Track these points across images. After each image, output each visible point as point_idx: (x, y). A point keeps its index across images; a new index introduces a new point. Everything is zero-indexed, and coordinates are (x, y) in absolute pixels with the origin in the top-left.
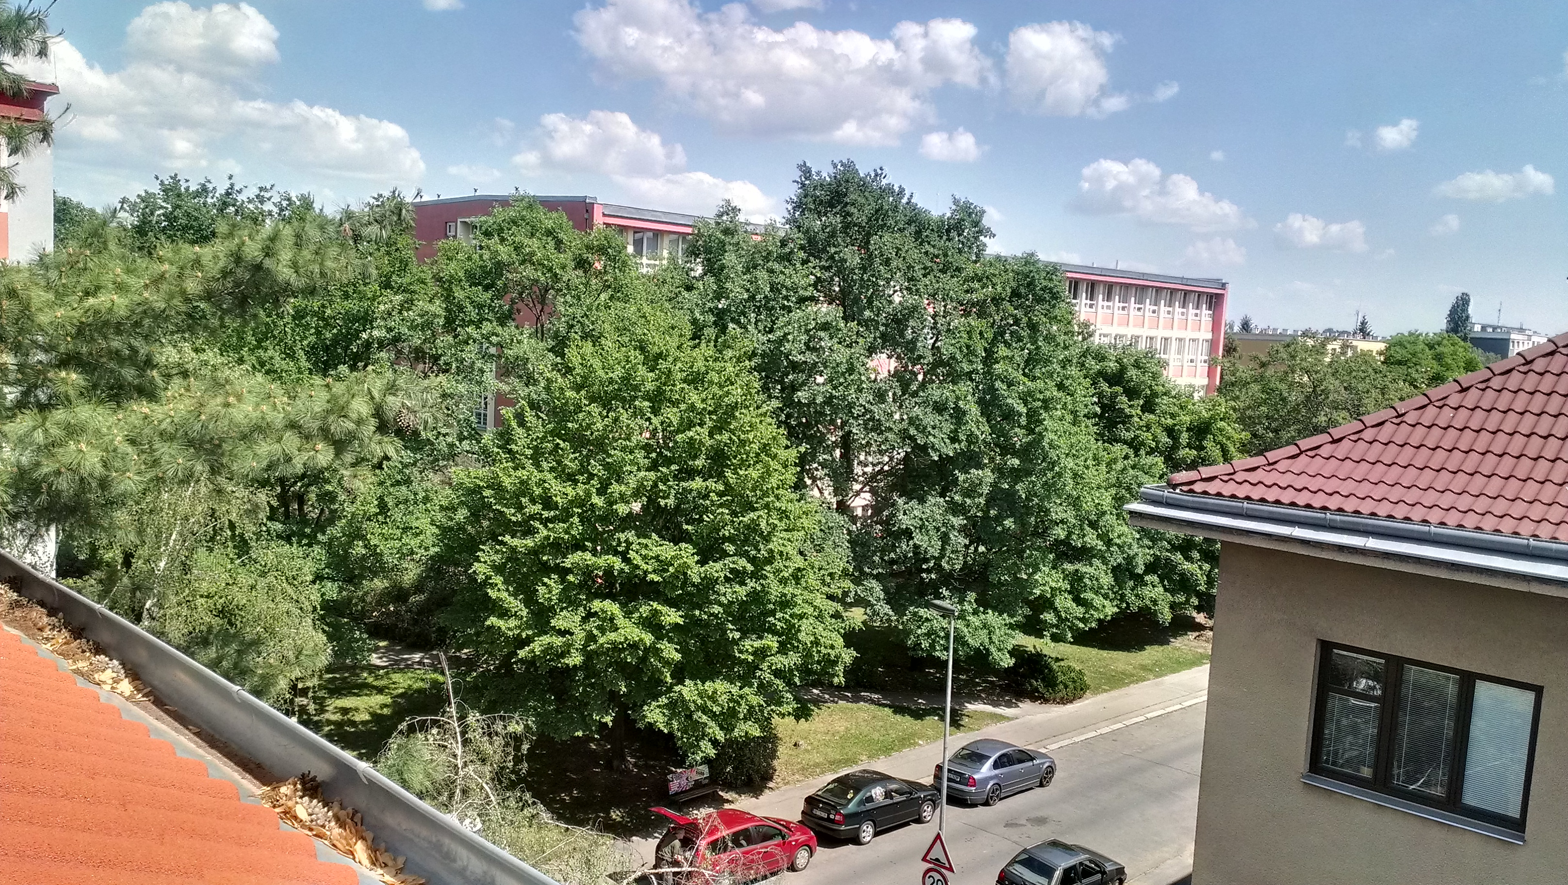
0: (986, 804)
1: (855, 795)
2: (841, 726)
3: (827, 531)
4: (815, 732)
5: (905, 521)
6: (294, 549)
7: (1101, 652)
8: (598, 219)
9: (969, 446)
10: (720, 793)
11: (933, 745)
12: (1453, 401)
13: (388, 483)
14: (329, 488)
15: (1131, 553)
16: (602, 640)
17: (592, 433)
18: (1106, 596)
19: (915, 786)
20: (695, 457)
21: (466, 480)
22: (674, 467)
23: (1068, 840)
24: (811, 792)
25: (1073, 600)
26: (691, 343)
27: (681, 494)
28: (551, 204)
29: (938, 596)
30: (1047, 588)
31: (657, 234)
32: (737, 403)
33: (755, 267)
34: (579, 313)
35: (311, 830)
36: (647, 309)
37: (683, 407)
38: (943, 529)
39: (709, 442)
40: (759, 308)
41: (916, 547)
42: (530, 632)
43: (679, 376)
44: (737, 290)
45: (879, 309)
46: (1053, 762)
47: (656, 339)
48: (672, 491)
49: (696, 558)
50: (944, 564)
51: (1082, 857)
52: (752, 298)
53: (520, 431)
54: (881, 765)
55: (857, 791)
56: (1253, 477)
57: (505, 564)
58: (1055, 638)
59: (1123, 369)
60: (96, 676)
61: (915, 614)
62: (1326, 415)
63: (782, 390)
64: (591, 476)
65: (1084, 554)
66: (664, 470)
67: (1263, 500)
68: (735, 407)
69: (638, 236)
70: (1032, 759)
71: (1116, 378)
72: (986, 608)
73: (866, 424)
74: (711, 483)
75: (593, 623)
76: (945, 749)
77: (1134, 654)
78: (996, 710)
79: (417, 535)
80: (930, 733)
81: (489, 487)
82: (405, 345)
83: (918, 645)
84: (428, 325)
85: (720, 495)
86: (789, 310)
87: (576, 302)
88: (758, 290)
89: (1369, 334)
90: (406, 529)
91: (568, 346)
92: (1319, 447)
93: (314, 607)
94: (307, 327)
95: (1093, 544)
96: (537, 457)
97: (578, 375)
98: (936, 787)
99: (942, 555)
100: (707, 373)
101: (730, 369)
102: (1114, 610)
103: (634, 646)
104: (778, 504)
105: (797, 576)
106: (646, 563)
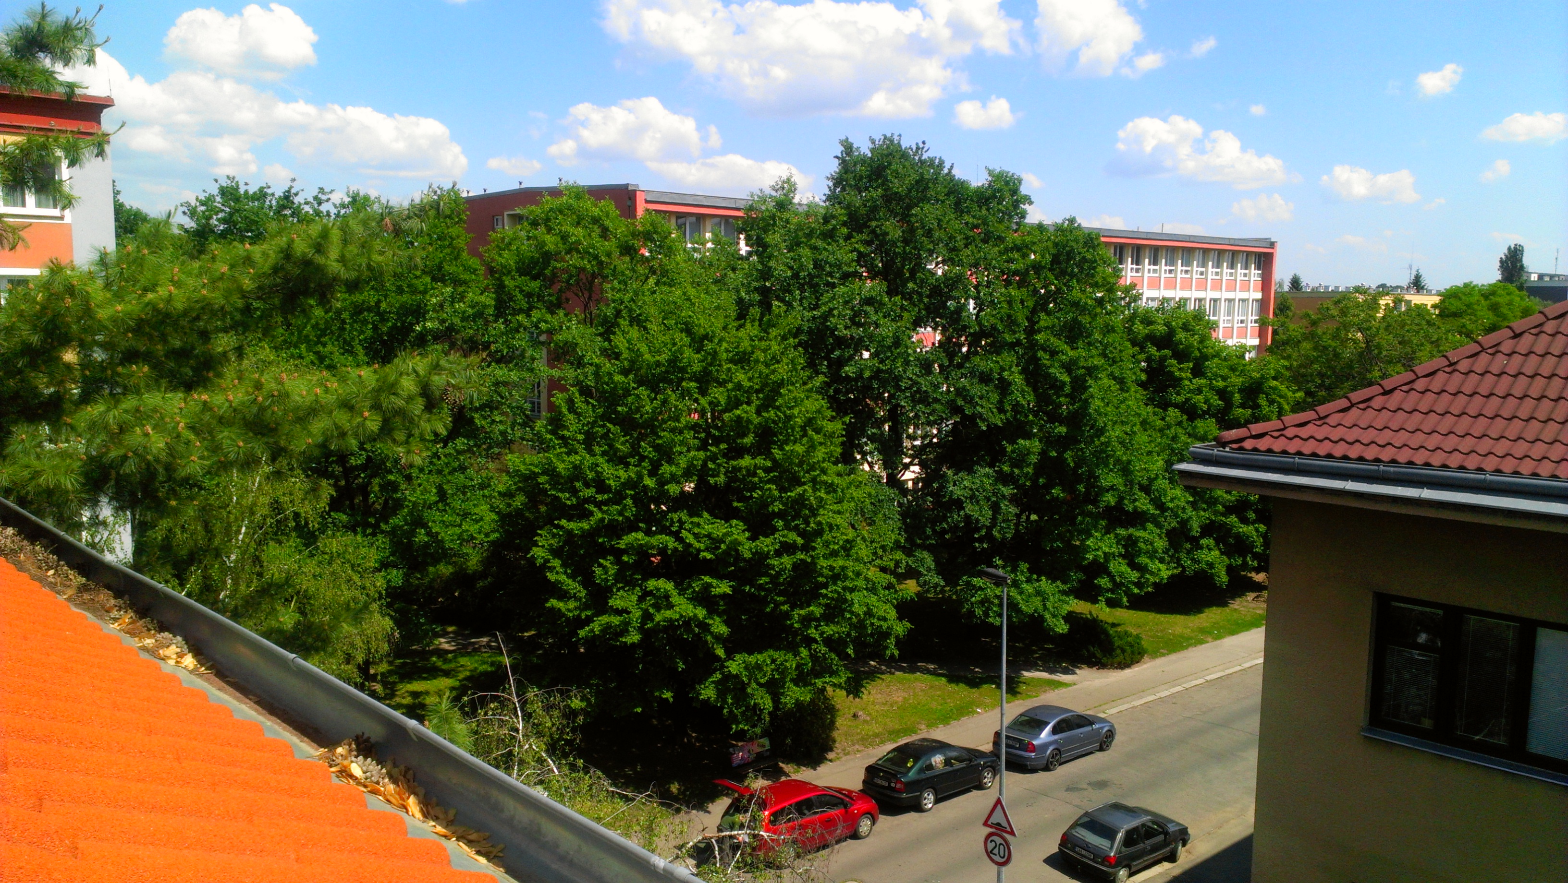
0: (1047, 768)
1: (915, 762)
2: (898, 696)
3: (877, 504)
4: (874, 703)
5: (958, 492)
6: (359, 538)
7: (1159, 616)
8: (641, 208)
9: (1015, 415)
10: (781, 764)
11: (989, 714)
12: (1506, 347)
13: (446, 471)
14: (391, 477)
15: (1185, 516)
16: (658, 618)
17: (642, 416)
18: (1162, 561)
19: (972, 754)
20: (744, 435)
21: (522, 468)
22: (723, 446)
23: (1130, 803)
24: (871, 761)
25: (1128, 565)
26: (736, 324)
27: (731, 472)
28: (598, 193)
29: (990, 565)
30: (1100, 553)
31: (701, 218)
32: (783, 380)
33: (798, 244)
34: (627, 298)
35: (365, 786)
36: (692, 292)
37: (730, 386)
38: (994, 499)
39: (756, 420)
40: (803, 285)
41: (968, 517)
42: (589, 613)
43: (725, 356)
44: (780, 269)
45: (922, 281)
46: (1112, 726)
47: (702, 321)
48: (723, 470)
49: (747, 534)
50: (995, 533)
51: (1145, 819)
52: (796, 276)
53: (571, 416)
54: (939, 734)
55: (916, 760)
56: (1304, 432)
57: (562, 547)
58: (1112, 604)
59: (1171, 332)
60: (161, 652)
61: (968, 583)
62: (1380, 370)
63: (828, 367)
64: (642, 458)
65: (1138, 519)
66: (713, 449)
67: (1314, 455)
68: (781, 384)
69: (681, 221)
70: (1091, 723)
71: (1166, 341)
72: (1039, 576)
73: (912, 396)
74: (760, 461)
75: (650, 600)
76: (1002, 715)
77: (1192, 618)
78: (1053, 677)
79: (477, 521)
80: (988, 700)
81: (544, 473)
82: (458, 336)
83: (971, 613)
84: (479, 315)
85: (767, 470)
86: (833, 285)
87: (623, 287)
88: (802, 267)
89: (1423, 288)
90: (465, 515)
91: (614, 333)
92: (1369, 399)
93: (380, 593)
94: (365, 322)
95: (1145, 508)
96: (589, 441)
97: (626, 359)
98: (995, 754)
99: (994, 523)
100: (753, 353)
101: (775, 347)
102: (1170, 573)
103: (687, 623)
104: (825, 478)
105: (848, 548)
106: (699, 542)
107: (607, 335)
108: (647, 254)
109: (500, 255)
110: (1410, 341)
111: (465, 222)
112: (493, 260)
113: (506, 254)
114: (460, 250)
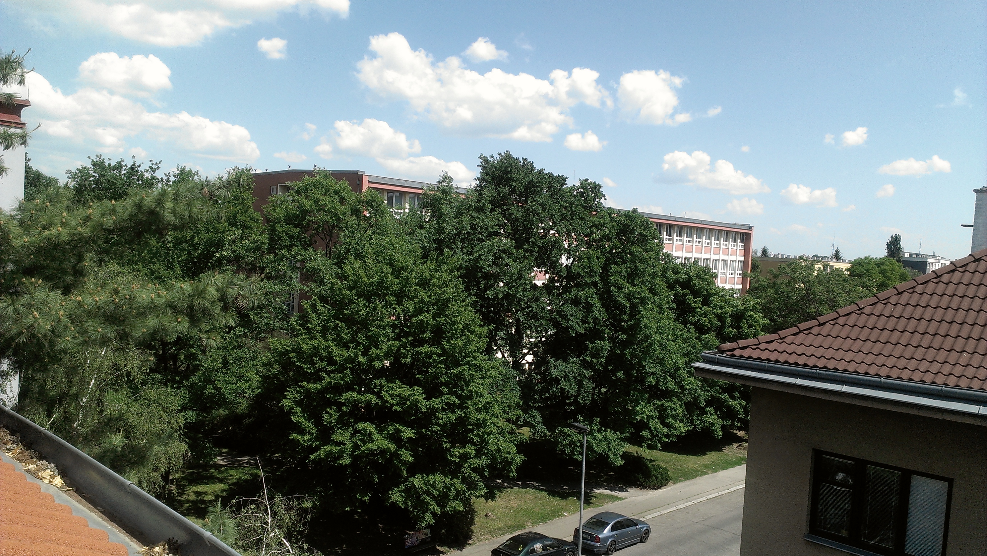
0: (607, 553)
1: (524, 548)
2: (515, 503)
3: (506, 380)
4: (499, 507)
5: (554, 373)
6: (169, 390)
7: (679, 456)
8: (365, 186)
9: (595, 326)
10: (437, 547)
11: (573, 516)
12: (893, 300)
13: (229, 348)
14: (193, 351)
15: (696, 395)
16: (363, 448)
17: (359, 317)
18: (681, 421)
19: (560, 543)
20: (424, 332)
21: (279, 347)
22: (410, 338)
24: (495, 546)
25: (661, 423)
26: (422, 261)
27: (415, 355)
28: (339, 175)
29: (576, 420)
30: (645, 416)
31: (402, 193)
32: (449, 298)
33: (461, 214)
34: (354, 242)
36: (395, 240)
37: (416, 300)
38: (579, 378)
39: (432, 323)
40: (463, 239)
41: (562, 390)
42: (318, 444)
43: (414, 281)
44: (450, 228)
46: (649, 527)
47: (400, 259)
48: (410, 354)
49: (424, 396)
50: (579, 400)
52: (459, 233)
53: (314, 315)
54: (540, 529)
55: (525, 545)
56: (771, 347)
57: (303, 400)
58: (650, 447)
59: (690, 279)
60: (39, 474)
61: (561, 431)
62: (815, 308)
63: (478, 290)
64: (358, 344)
65: (667, 394)
66: (404, 340)
67: (777, 361)
68: (448, 300)
69: (390, 195)
70: (636, 525)
71: (686, 284)
72: (606, 428)
73: (528, 314)
74: (434, 349)
75: (359, 437)
76: (580, 518)
77: (699, 458)
78: (614, 493)
79: (247, 381)
80: (571, 508)
81: (293, 351)
82: (243, 261)
83: (563, 451)
84: (258, 248)
85: (439, 356)
86: (483, 241)
87: (351, 234)
88: (463, 228)
89: (840, 258)
90: (240, 377)
91: (344, 263)
92: (811, 328)
93: (180, 427)
94: (182, 250)
95: (673, 388)
96: (325, 331)
97: (351, 280)
98: (575, 543)
99: (578, 394)
100: (431, 279)
101: (445, 277)
102: (686, 429)
103: (383, 452)
104: (475, 362)
105: (487, 407)
106: (392, 399)
107: (339, 264)
108: (368, 215)
109: (275, 211)
110: (833, 291)
111: (252, 190)
112: (269, 214)
113: (278, 210)
114: (248, 207)
